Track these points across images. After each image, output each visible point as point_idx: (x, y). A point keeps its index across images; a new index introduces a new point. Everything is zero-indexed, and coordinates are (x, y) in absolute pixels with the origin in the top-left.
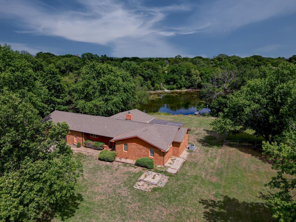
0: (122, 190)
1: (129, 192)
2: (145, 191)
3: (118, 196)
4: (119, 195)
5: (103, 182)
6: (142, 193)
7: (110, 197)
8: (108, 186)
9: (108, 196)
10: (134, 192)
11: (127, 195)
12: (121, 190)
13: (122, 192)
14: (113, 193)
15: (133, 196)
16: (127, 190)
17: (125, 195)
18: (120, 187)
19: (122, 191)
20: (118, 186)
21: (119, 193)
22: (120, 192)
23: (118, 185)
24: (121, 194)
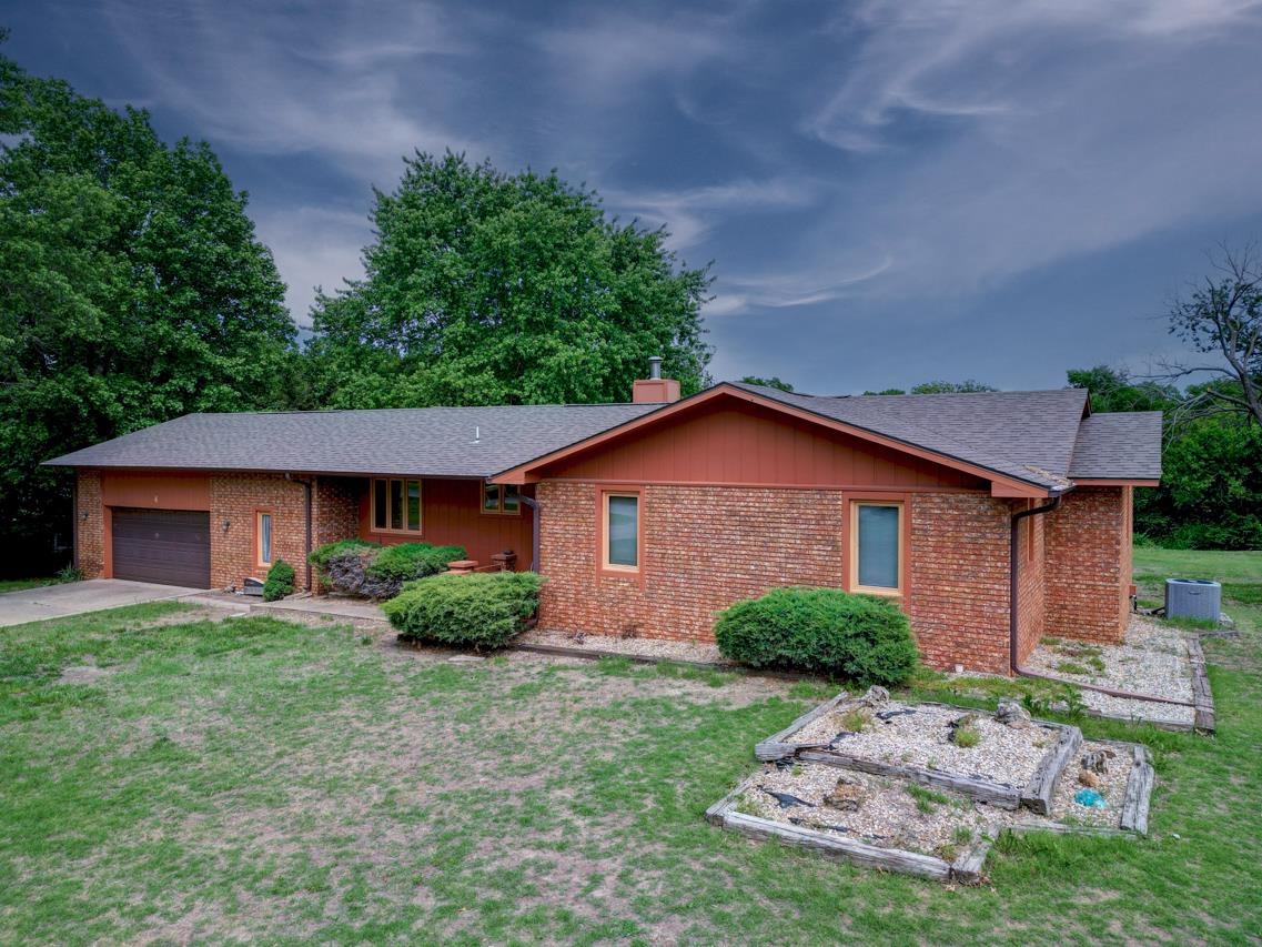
0: (561, 847)
1: (647, 862)
2: (894, 871)
3: (490, 907)
4: (497, 896)
5: (349, 773)
6: (847, 892)
7: (358, 925)
8: (388, 803)
9: (332, 908)
10: (733, 873)
11: (620, 908)
12: (540, 846)
13: (543, 868)
14: (430, 873)
15: (721, 919)
16: (619, 849)
17: (597, 904)
18: (532, 817)
19: (551, 855)
20: (514, 801)
21: (508, 876)
22: (527, 864)
23: (507, 795)
24: (530, 893)
